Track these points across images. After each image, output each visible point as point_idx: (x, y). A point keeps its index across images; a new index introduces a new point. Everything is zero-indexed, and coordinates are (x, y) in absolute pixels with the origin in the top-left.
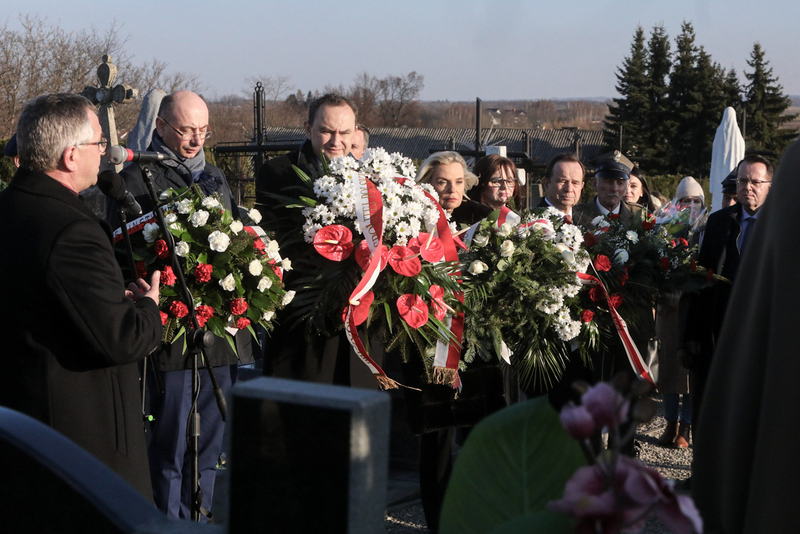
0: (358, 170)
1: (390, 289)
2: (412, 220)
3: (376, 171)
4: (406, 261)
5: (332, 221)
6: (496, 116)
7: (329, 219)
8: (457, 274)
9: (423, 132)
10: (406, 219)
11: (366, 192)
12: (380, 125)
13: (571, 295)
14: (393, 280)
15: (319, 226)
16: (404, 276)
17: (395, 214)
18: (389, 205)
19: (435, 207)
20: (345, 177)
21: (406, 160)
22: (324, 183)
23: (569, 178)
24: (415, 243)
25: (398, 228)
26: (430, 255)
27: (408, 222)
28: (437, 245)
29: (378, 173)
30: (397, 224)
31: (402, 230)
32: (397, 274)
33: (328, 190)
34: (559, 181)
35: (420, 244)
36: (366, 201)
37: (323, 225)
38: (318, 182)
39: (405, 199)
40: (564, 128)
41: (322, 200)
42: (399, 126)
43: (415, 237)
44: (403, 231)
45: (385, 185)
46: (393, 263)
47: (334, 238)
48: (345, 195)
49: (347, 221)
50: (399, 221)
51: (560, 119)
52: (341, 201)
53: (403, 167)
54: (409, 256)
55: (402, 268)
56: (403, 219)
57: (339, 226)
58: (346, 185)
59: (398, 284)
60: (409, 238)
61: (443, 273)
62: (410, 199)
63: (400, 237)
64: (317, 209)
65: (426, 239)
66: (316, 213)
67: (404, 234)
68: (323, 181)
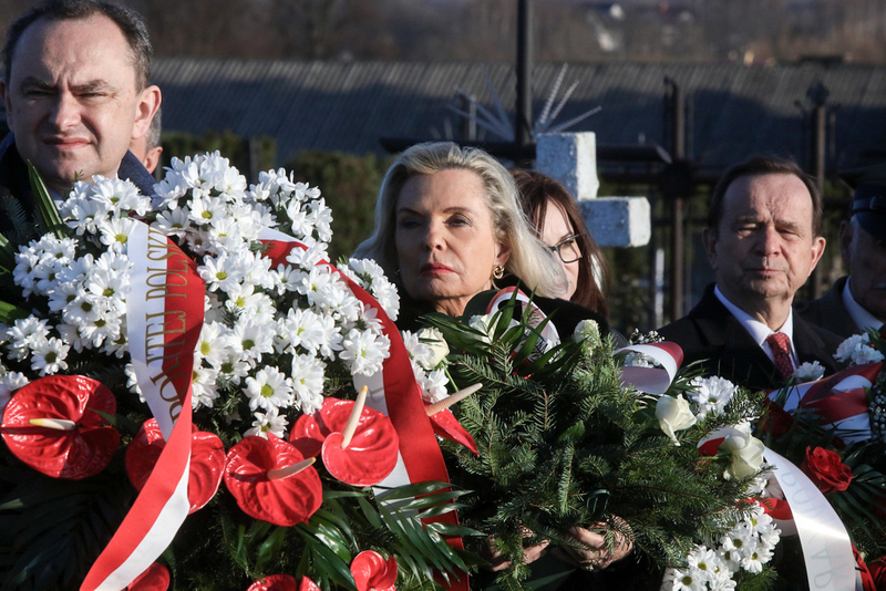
0: (149, 219)
1: (224, 562)
2: (297, 362)
3: (203, 221)
4: (280, 482)
5: (60, 363)
6: (611, 25)
7: (51, 358)
8: (444, 519)
9: (393, 75)
10: (281, 360)
11: (162, 280)
12: (269, 54)
13: (754, 566)
14: (234, 536)
15: (21, 379)
16: (274, 527)
17: (248, 344)
18: (231, 319)
19: (377, 326)
20: (109, 239)
21: (302, 190)
22: (45, 255)
23: (765, 213)
24: (309, 429)
25: (255, 386)
26: (355, 462)
27: (287, 370)
28: (379, 435)
29: (206, 228)
30: (252, 373)
31: (267, 390)
32: (248, 521)
33: (52, 277)
34: (738, 226)
35: (325, 432)
36: (158, 305)
37: (33, 375)
38: (28, 255)
39: (285, 303)
40: (805, 60)
41: (37, 305)
42: (329, 55)
43: (309, 411)
44: (268, 395)
45: (221, 261)
46: (236, 487)
47: (62, 412)
48: (97, 290)
49: (102, 363)
50: (260, 367)
51: (796, 31)
52: (87, 307)
53: (293, 211)
54: (289, 467)
55: (263, 500)
56: (267, 360)
57: (80, 379)
58: (103, 262)
59: (253, 548)
60: (292, 415)
61: (402, 517)
62: (304, 302)
63: (263, 411)
64: (17, 331)
65: (343, 418)
66: (11, 340)
67: (271, 404)
68: (41, 252)
